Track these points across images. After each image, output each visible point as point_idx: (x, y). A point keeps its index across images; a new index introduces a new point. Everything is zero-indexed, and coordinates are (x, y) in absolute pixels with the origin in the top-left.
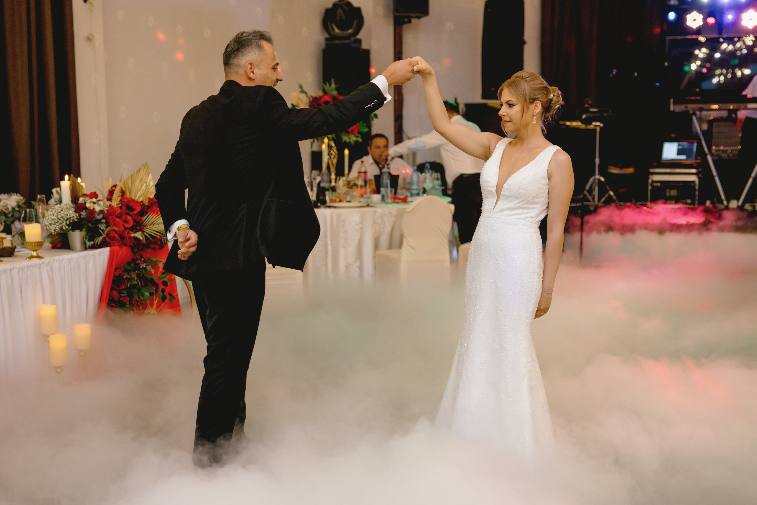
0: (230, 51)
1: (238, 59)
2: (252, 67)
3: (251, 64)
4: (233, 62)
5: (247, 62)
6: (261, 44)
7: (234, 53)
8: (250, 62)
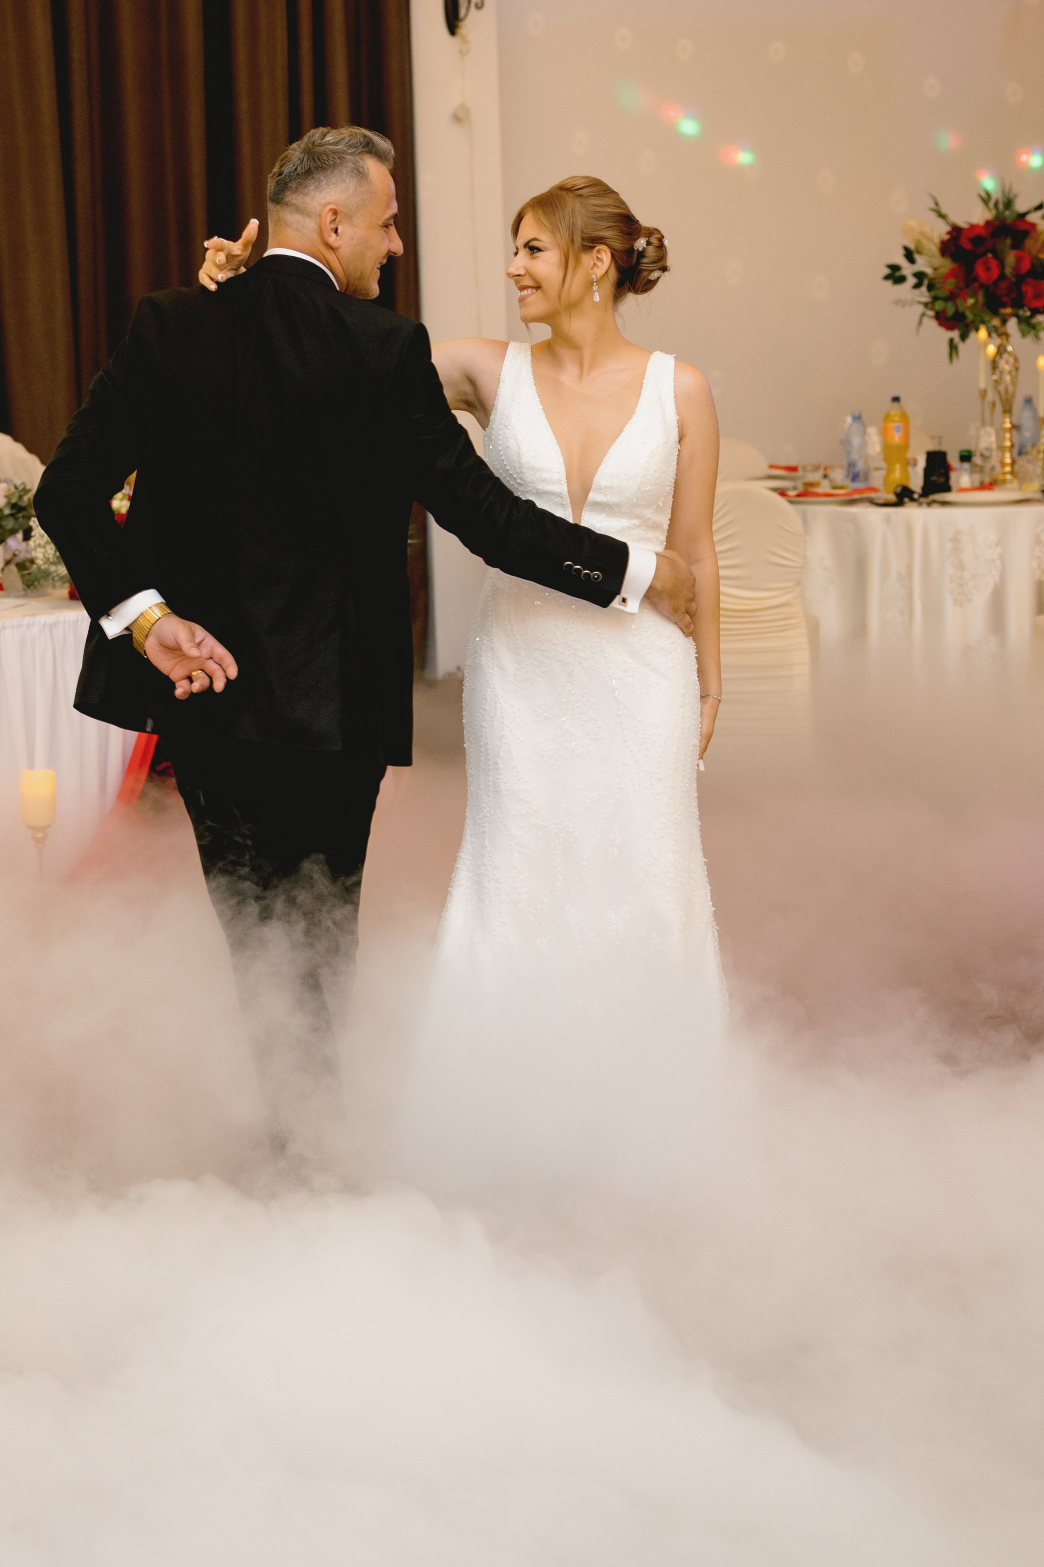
0: (290, 173)
1: (306, 195)
2: (335, 219)
3: (335, 212)
4: (292, 199)
5: (327, 205)
6: (365, 167)
7: (298, 181)
8: (334, 207)
